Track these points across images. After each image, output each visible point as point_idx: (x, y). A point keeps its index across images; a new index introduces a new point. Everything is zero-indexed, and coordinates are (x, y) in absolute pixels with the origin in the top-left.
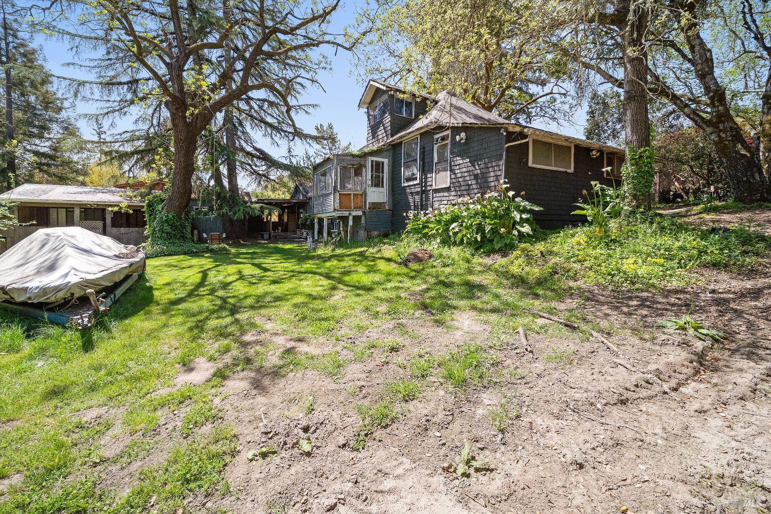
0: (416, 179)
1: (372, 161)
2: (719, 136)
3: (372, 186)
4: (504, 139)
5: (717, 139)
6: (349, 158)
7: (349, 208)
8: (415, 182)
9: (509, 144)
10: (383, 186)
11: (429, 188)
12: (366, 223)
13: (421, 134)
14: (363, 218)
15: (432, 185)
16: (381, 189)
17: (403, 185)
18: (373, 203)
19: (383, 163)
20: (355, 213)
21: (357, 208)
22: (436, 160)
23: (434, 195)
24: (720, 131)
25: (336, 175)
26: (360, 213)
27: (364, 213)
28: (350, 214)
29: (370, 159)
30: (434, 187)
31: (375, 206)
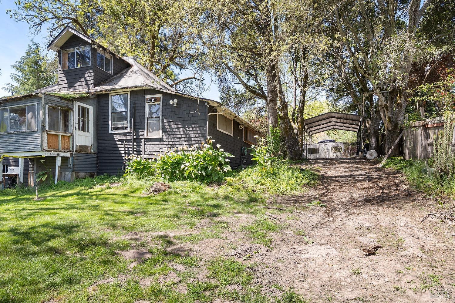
0: (126, 128)
1: (79, 106)
2: (285, 126)
3: (79, 130)
4: (207, 110)
5: (284, 127)
6: (57, 99)
7: (57, 150)
8: (126, 131)
9: (211, 114)
10: (88, 131)
11: (141, 137)
12: (73, 165)
13: (131, 92)
14: (71, 159)
15: (144, 135)
16: (86, 133)
17: (110, 132)
18: (81, 146)
19: (88, 109)
20: (63, 154)
21: (65, 149)
22: (147, 115)
23: (147, 143)
24: (286, 123)
25: (44, 114)
26: (68, 155)
27: (71, 154)
28: (58, 155)
29: (77, 104)
30: (146, 137)
31: (83, 149)
